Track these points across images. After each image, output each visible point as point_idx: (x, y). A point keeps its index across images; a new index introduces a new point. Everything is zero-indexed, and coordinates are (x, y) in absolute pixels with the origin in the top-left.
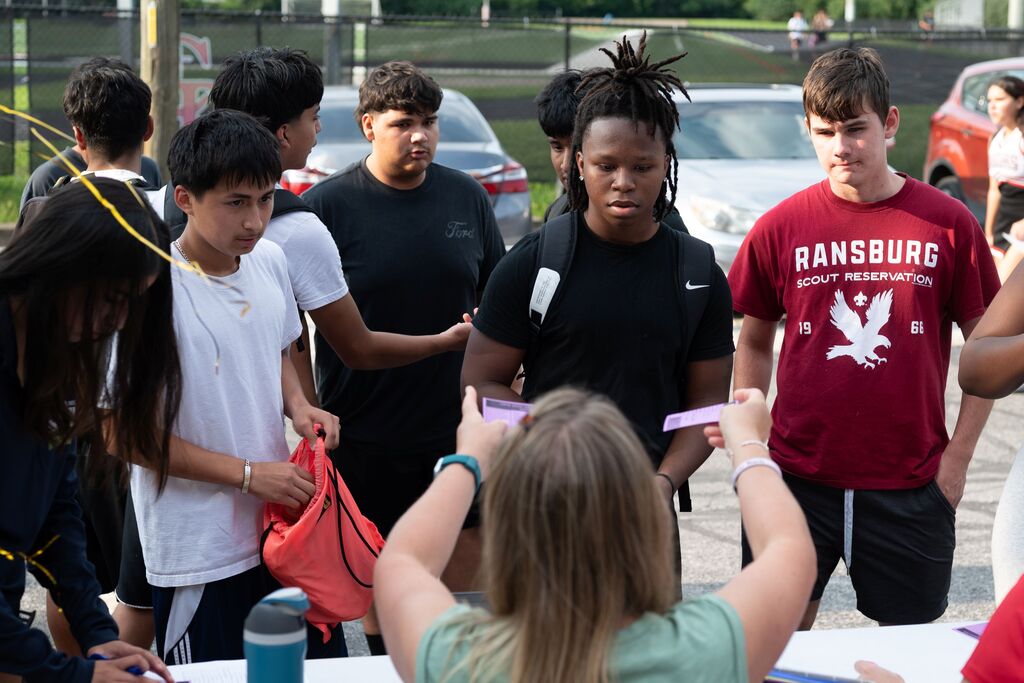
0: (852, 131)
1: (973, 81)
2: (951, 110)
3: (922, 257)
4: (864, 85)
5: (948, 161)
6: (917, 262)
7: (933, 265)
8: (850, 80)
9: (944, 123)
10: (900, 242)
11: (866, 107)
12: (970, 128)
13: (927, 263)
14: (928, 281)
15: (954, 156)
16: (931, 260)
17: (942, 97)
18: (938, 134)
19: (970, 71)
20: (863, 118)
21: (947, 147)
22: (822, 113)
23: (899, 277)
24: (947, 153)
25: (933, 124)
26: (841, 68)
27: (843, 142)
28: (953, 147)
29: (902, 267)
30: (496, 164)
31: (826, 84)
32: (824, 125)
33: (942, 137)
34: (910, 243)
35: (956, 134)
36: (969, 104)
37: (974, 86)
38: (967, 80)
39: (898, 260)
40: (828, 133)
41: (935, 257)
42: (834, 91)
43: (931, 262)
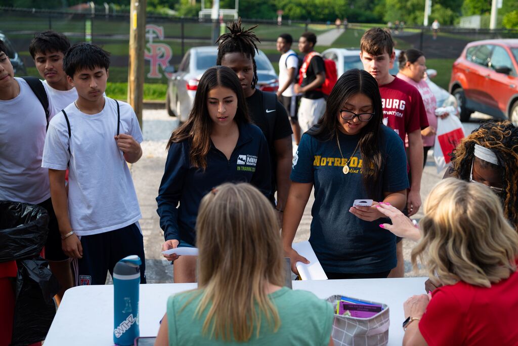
0: (379, 60)
1: (471, 49)
2: (461, 61)
3: (399, 106)
4: (385, 43)
5: (459, 82)
6: (397, 107)
7: (403, 109)
8: (381, 41)
9: (459, 66)
10: (391, 100)
11: (385, 51)
12: (469, 68)
13: (401, 108)
14: (401, 115)
15: (462, 80)
16: (402, 107)
17: (458, 56)
18: (456, 70)
19: (470, 45)
20: (383, 55)
21: (459, 76)
22: (368, 52)
23: (390, 113)
24: (459, 79)
25: (454, 67)
26: (378, 35)
27: (375, 64)
28: (462, 76)
29: (392, 109)
30: (273, 79)
31: (372, 41)
32: (369, 56)
33: (458, 72)
34: (395, 100)
35: (463, 71)
36: (469, 59)
37: (471, 52)
38: (468, 49)
39: (390, 107)
40: (370, 59)
41: (404, 106)
42: (374, 44)
43: (402, 108)
